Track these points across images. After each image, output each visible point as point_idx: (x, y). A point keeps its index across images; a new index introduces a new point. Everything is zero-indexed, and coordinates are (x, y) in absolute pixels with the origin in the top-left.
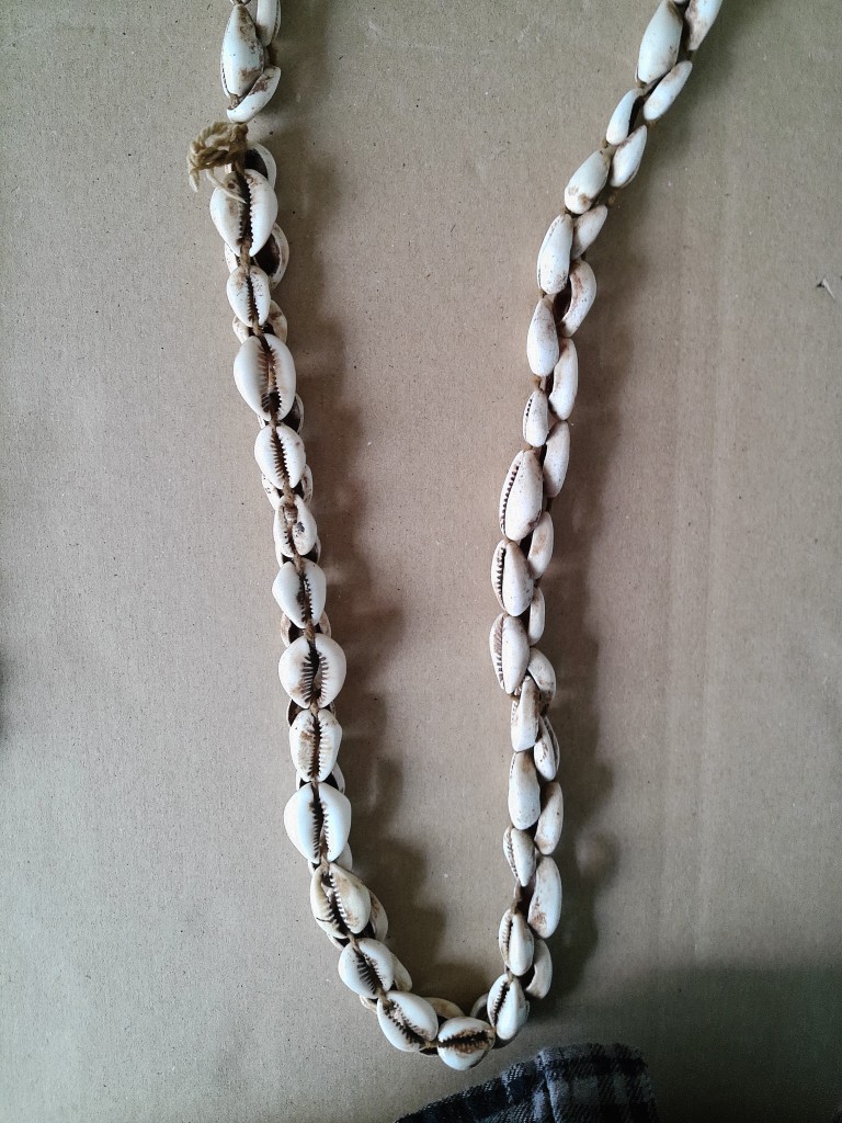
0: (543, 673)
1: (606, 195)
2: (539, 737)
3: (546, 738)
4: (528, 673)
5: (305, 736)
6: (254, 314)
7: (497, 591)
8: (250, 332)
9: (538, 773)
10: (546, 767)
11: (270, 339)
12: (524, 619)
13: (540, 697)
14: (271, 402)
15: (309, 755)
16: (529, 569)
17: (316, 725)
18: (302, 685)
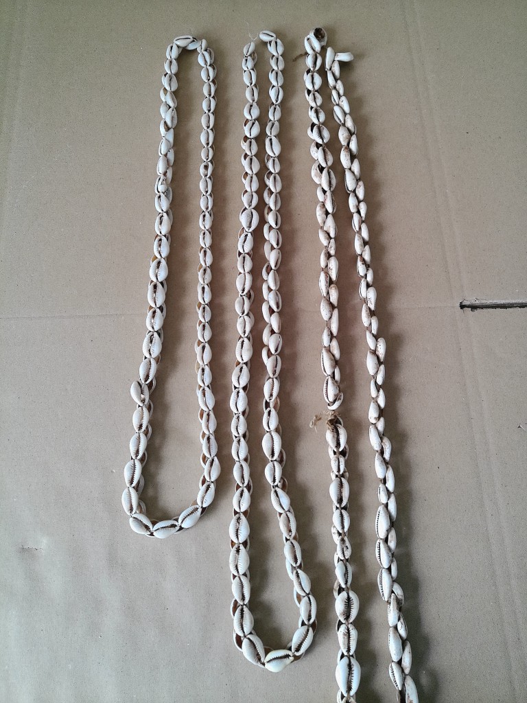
0: (398, 591)
1: (382, 413)
2: (399, 620)
3: (402, 620)
4: (393, 592)
5: (345, 635)
6: (339, 471)
7: (378, 560)
8: (337, 476)
9: (400, 635)
10: (402, 632)
11: (342, 479)
12: (389, 569)
13: (398, 601)
14: (340, 500)
15: (346, 643)
16: (389, 549)
17: (348, 629)
18: (344, 612)
